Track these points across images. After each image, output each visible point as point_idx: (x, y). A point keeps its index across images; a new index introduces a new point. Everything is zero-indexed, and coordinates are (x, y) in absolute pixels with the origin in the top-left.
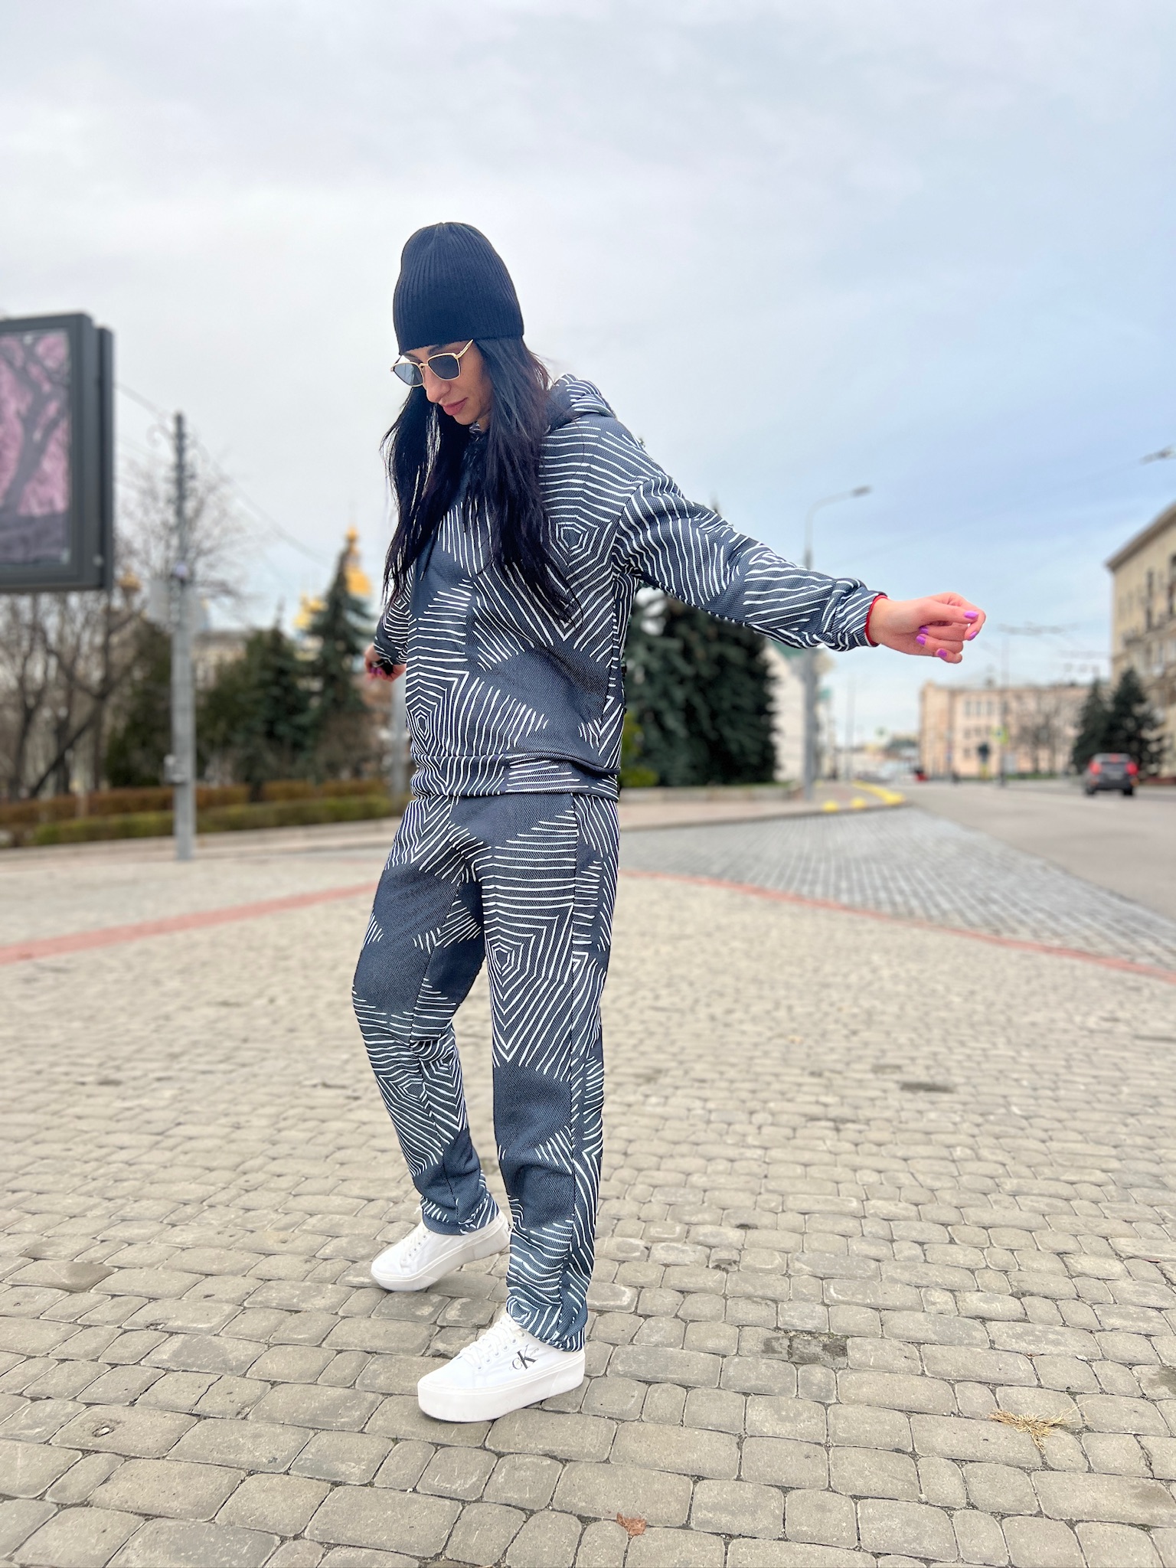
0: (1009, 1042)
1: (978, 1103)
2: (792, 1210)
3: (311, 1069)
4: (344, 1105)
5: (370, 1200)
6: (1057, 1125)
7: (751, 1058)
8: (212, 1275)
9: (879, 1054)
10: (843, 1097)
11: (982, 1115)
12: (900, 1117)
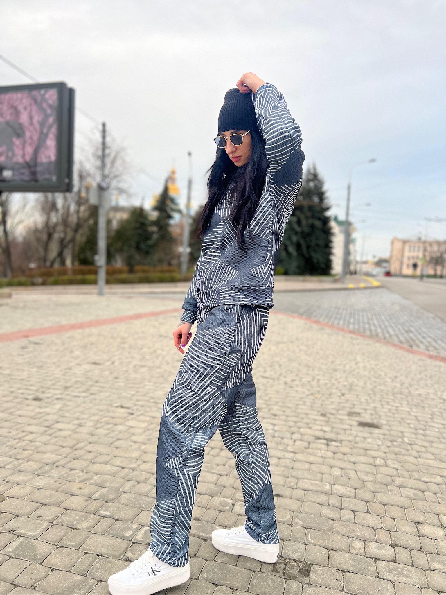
0: (408, 404)
1: (391, 435)
2: (300, 488)
3: (119, 398)
4: (126, 417)
5: (123, 468)
6: (423, 449)
7: (298, 405)
8: (46, 505)
9: (352, 406)
10: (333, 428)
11: (391, 441)
12: (355, 440)
